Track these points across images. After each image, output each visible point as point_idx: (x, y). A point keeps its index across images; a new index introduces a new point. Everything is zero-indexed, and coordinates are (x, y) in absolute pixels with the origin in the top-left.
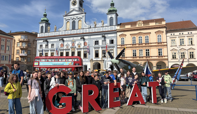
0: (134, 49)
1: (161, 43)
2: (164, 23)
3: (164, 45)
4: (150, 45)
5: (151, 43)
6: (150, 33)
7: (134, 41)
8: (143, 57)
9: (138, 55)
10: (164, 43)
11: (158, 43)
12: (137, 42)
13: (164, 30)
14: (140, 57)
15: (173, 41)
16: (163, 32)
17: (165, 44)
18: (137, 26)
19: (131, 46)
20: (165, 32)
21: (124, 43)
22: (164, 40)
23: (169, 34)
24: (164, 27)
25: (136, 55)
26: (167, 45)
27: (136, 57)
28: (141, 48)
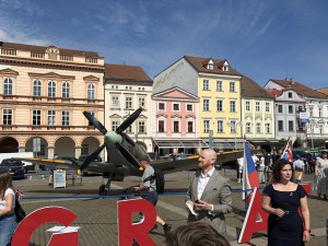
0: (37, 108)
1: (94, 101)
2: (101, 62)
3: (100, 106)
4: (72, 102)
5: (75, 99)
6: (74, 78)
7: (37, 89)
8: (55, 127)
9: (44, 121)
10: (99, 101)
11: (89, 101)
12: (44, 92)
13: (101, 76)
14: (48, 128)
15: (115, 99)
16: (99, 80)
17: (102, 103)
18: (46, 57)
19: (31, 100)
20: (102, 80)
21: (11, 91)
22: (99, 95)
23: (109, 86)
24: (101, 71)
25: (39, 123)
26: (104, 107)
27: (40, 127)
28: (52, 108)
